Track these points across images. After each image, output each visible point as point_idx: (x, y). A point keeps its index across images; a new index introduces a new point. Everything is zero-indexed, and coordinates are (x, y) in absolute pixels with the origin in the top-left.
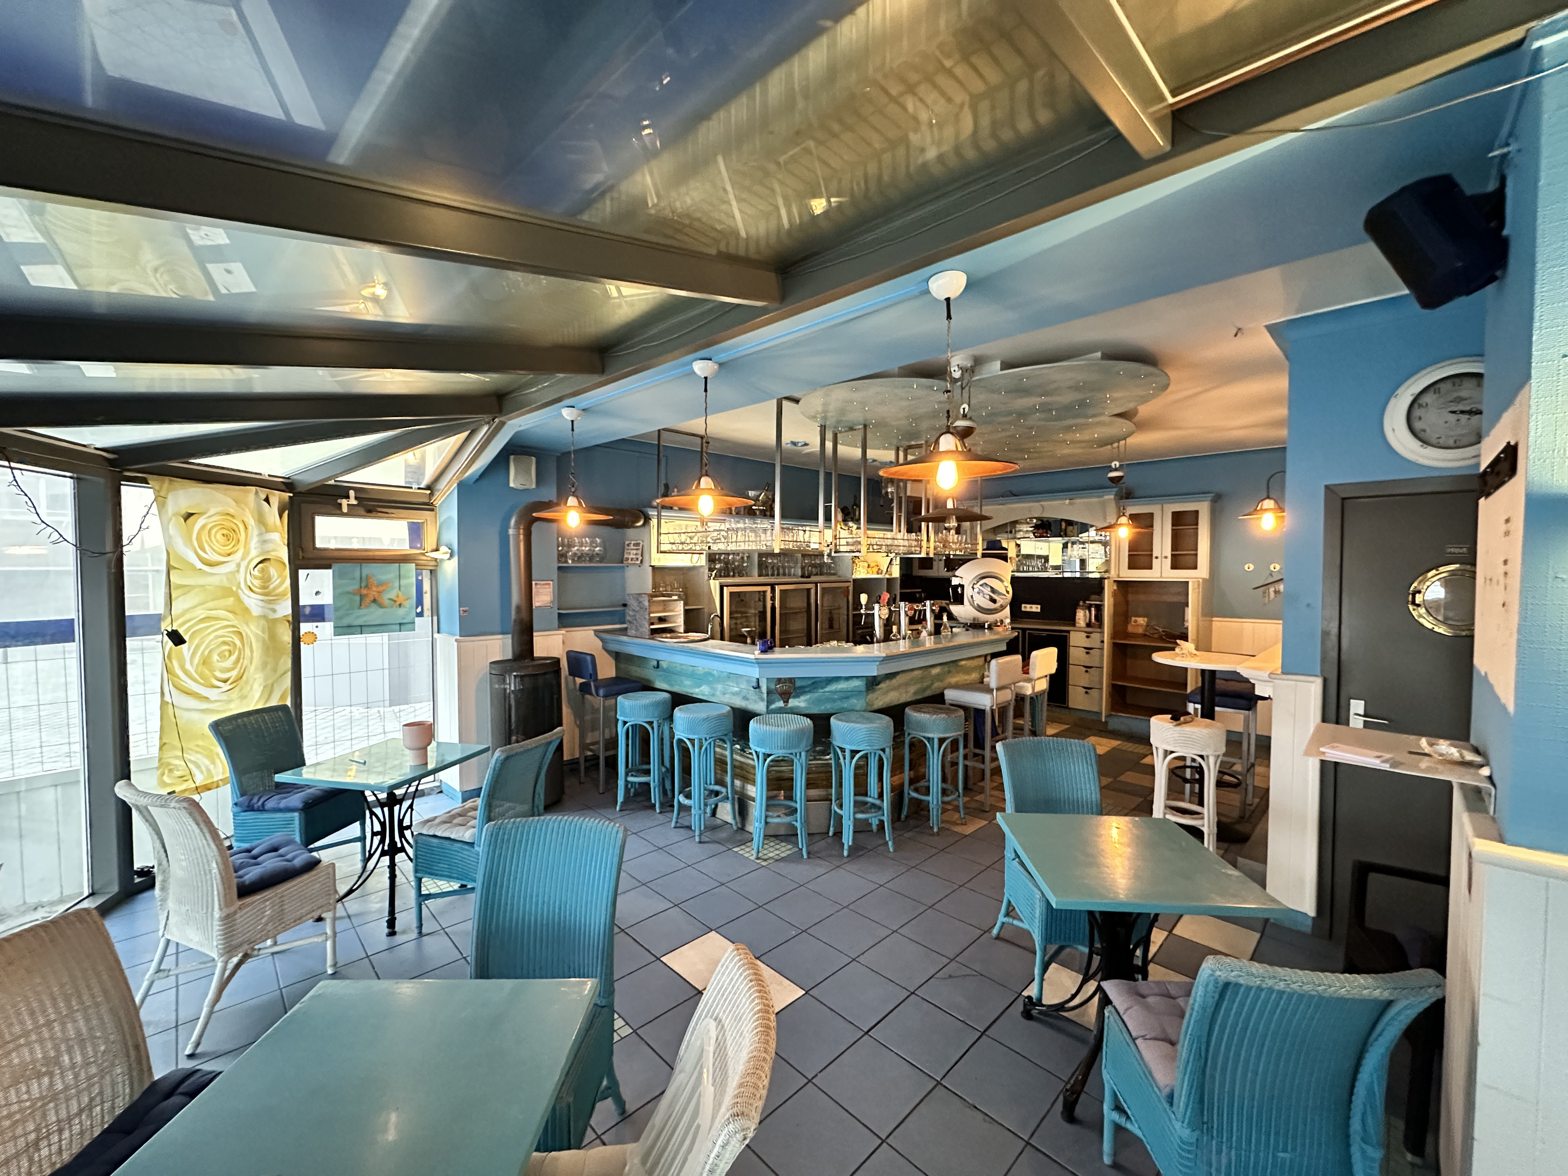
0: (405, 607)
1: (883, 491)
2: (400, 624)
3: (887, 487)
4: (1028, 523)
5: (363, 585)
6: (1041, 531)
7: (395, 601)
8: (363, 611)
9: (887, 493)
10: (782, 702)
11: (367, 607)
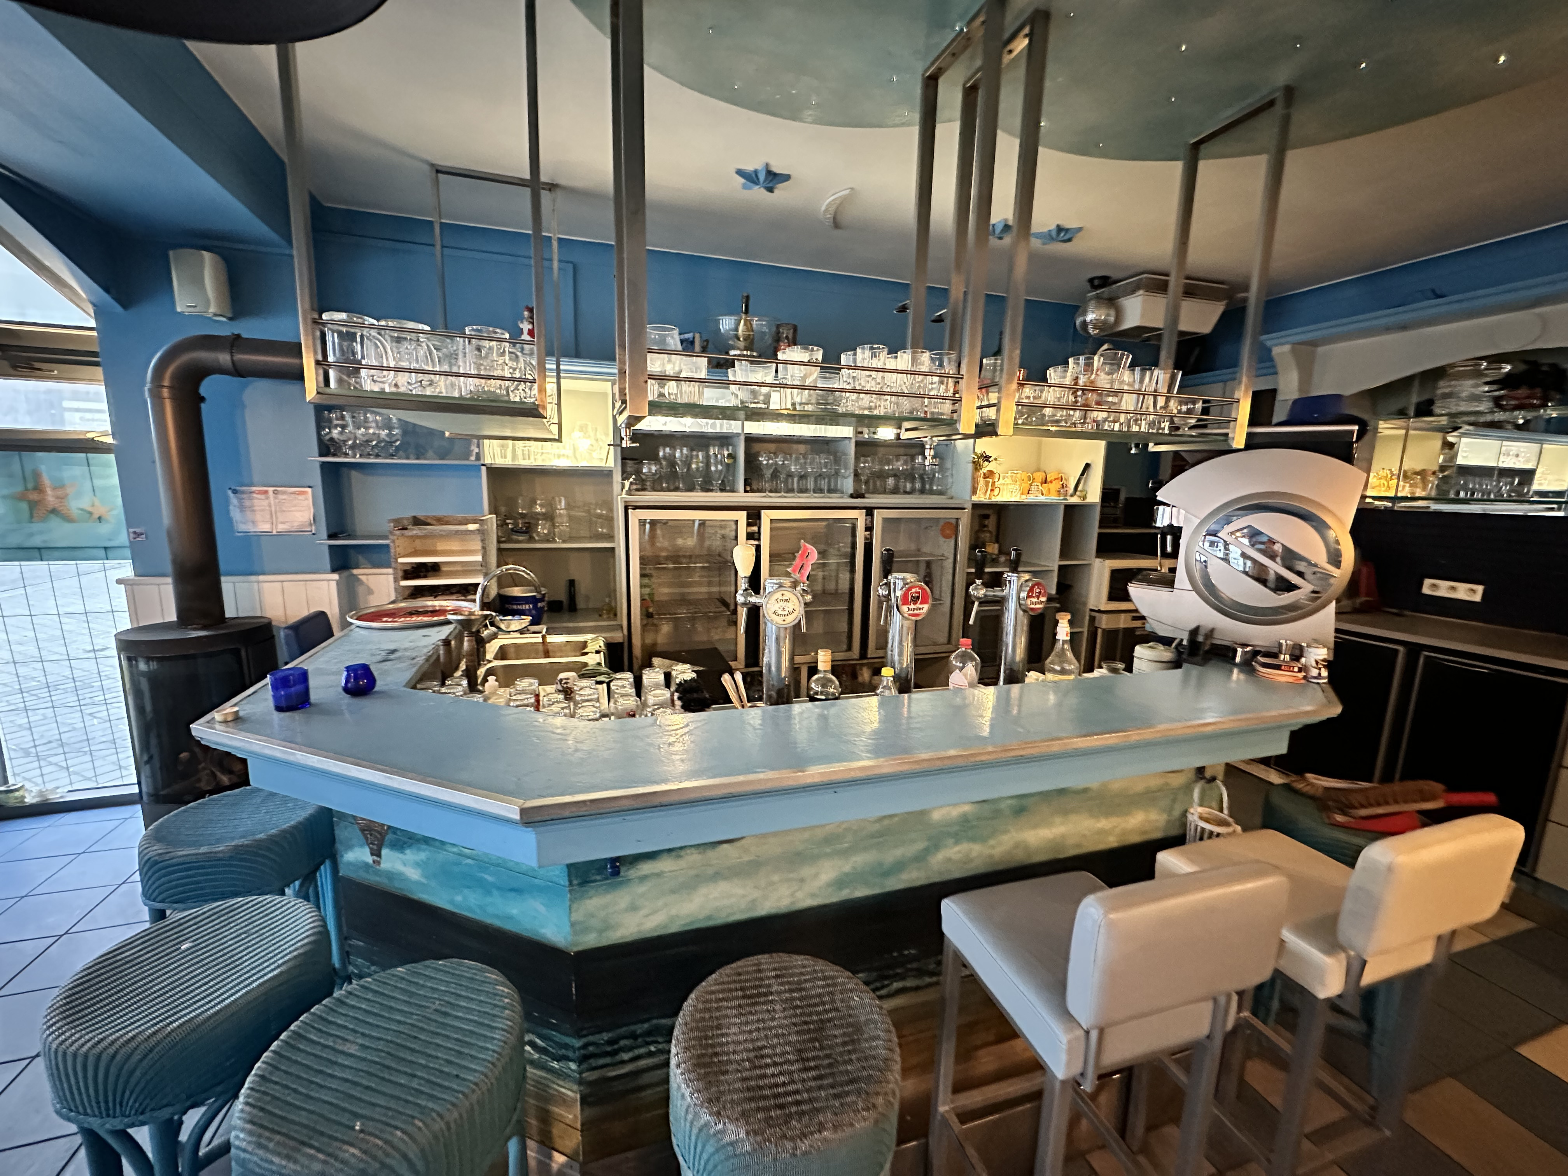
0: (107, 521)
1: (1078, 321)
2: (106, 548)
3: (1085, 313)
4: (1478, 374)
5: (30, 485)
6: (1522, 392)
7: (91, 513)
8: (36, 527)
9: (1085, 323)
10: (367, 850)
11: (44, 519)
